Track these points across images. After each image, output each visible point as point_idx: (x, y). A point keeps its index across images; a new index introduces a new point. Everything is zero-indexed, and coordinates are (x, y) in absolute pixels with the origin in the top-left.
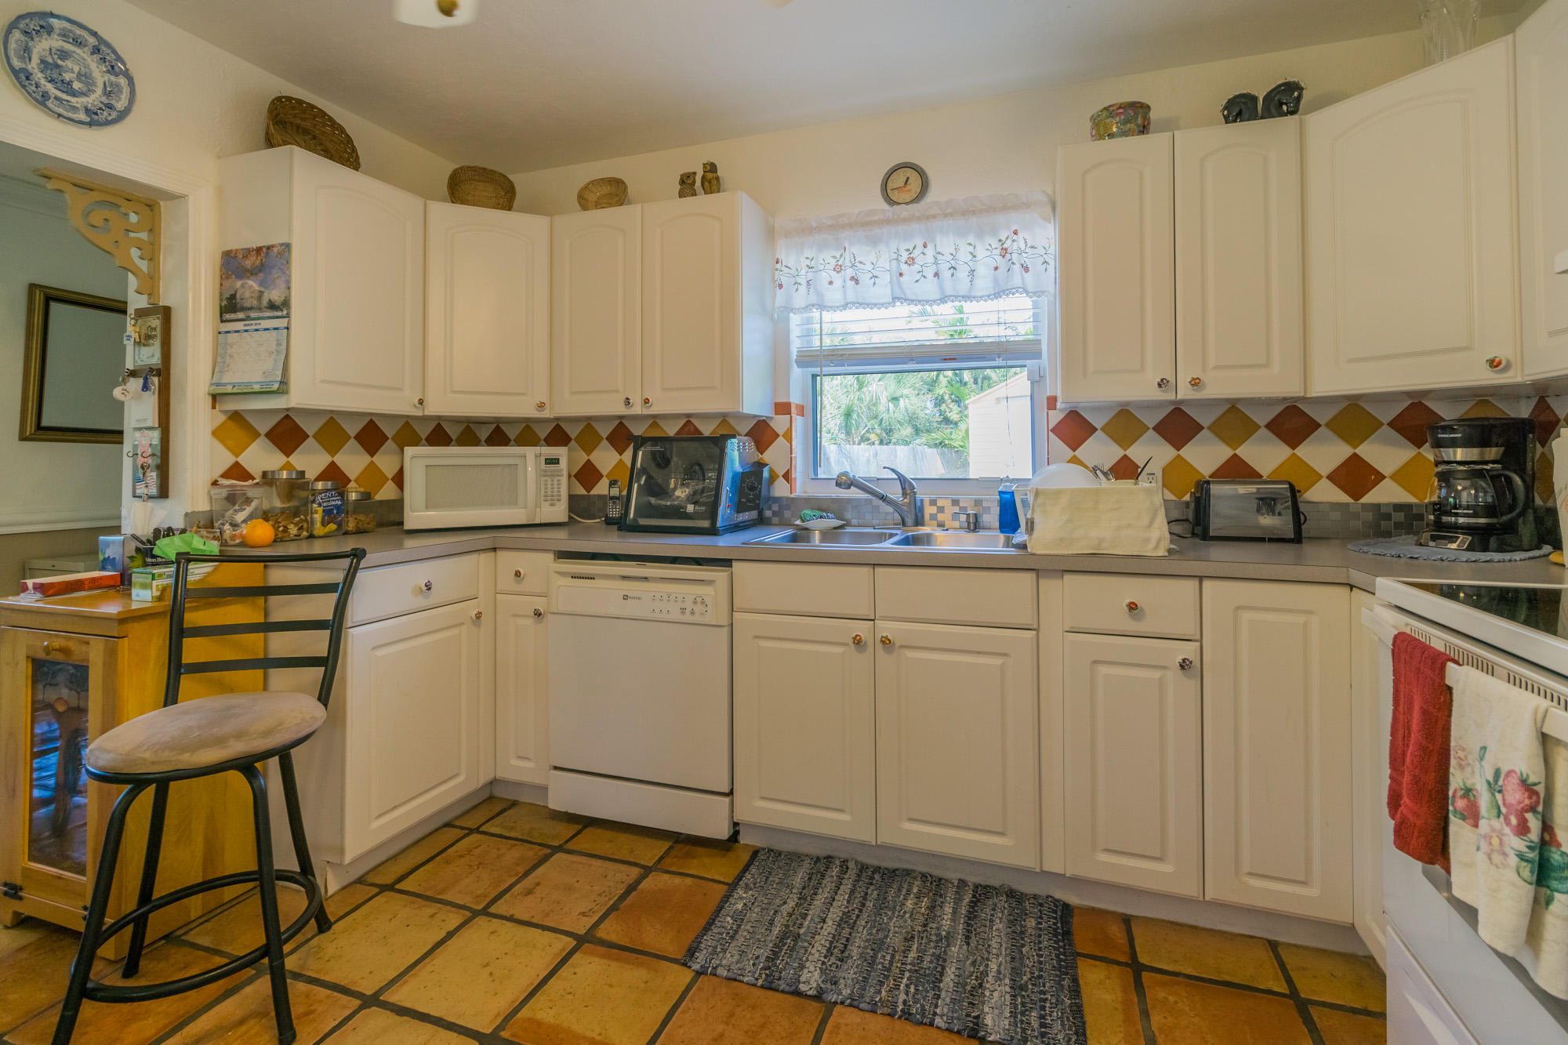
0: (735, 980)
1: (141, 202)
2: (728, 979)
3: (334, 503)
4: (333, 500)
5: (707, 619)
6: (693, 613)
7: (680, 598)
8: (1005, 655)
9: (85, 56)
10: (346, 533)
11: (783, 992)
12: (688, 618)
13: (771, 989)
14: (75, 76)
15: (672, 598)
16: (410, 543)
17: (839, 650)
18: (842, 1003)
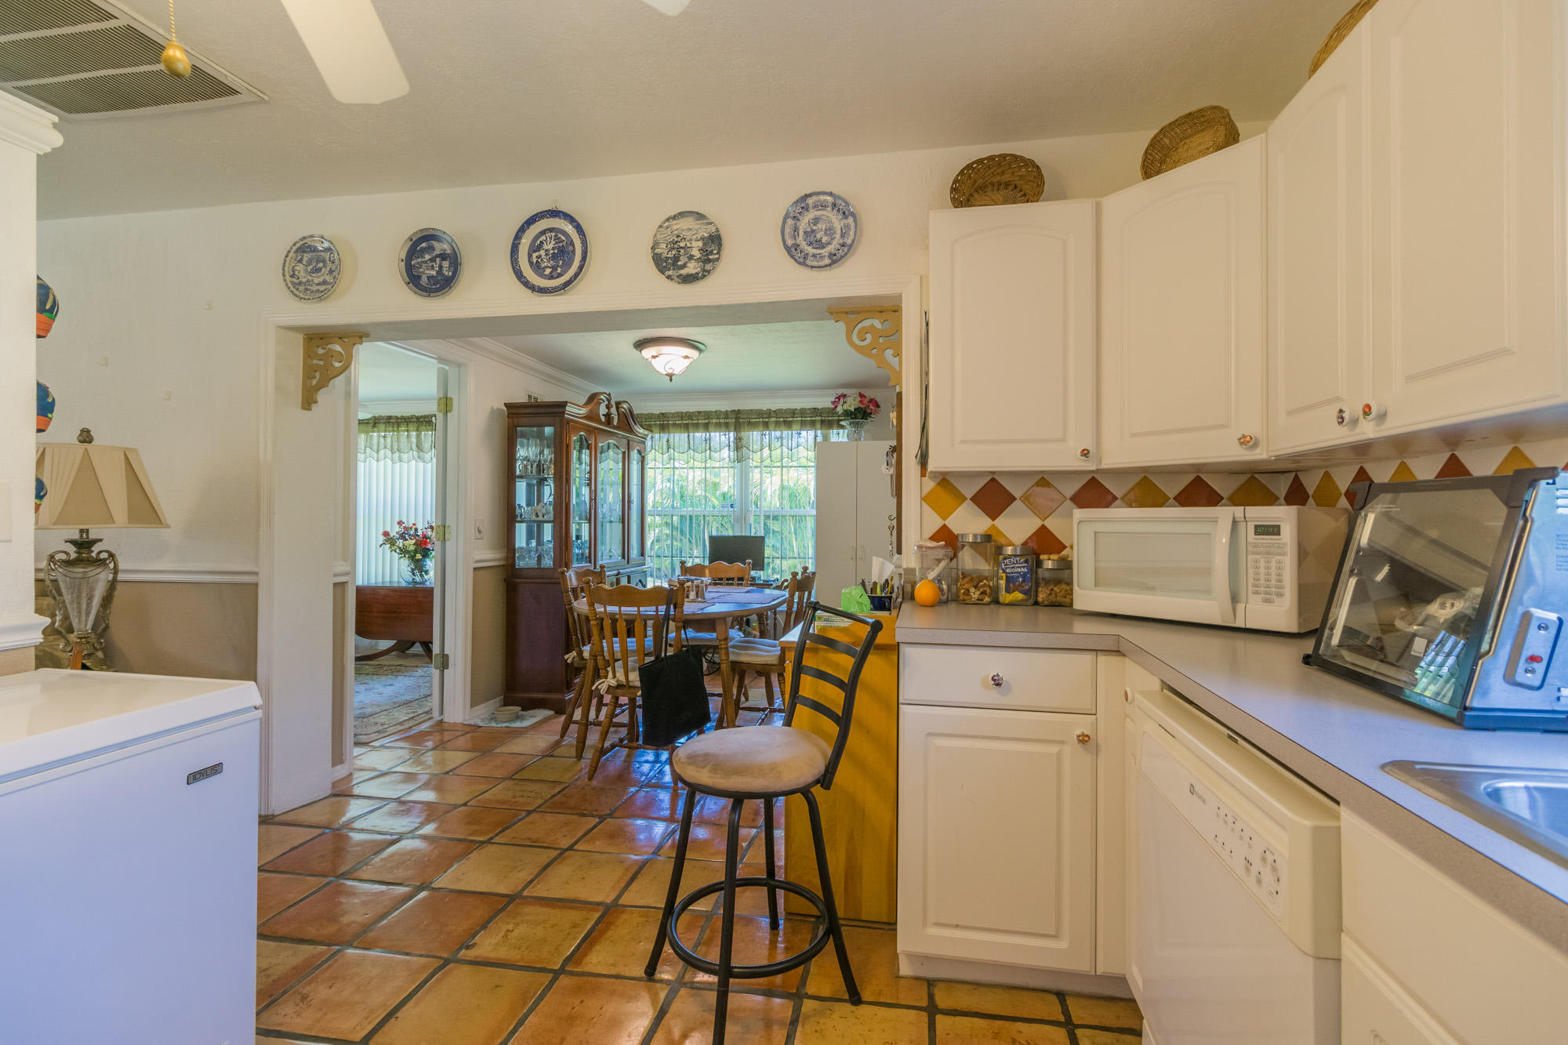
1: (890, 311)
3: (1019, 570)
4: (1018, 567)
6: (1259, 881)
9: (829, 214)
10: (1036, 603)
14: (823, 233)
16: (1081, 627)
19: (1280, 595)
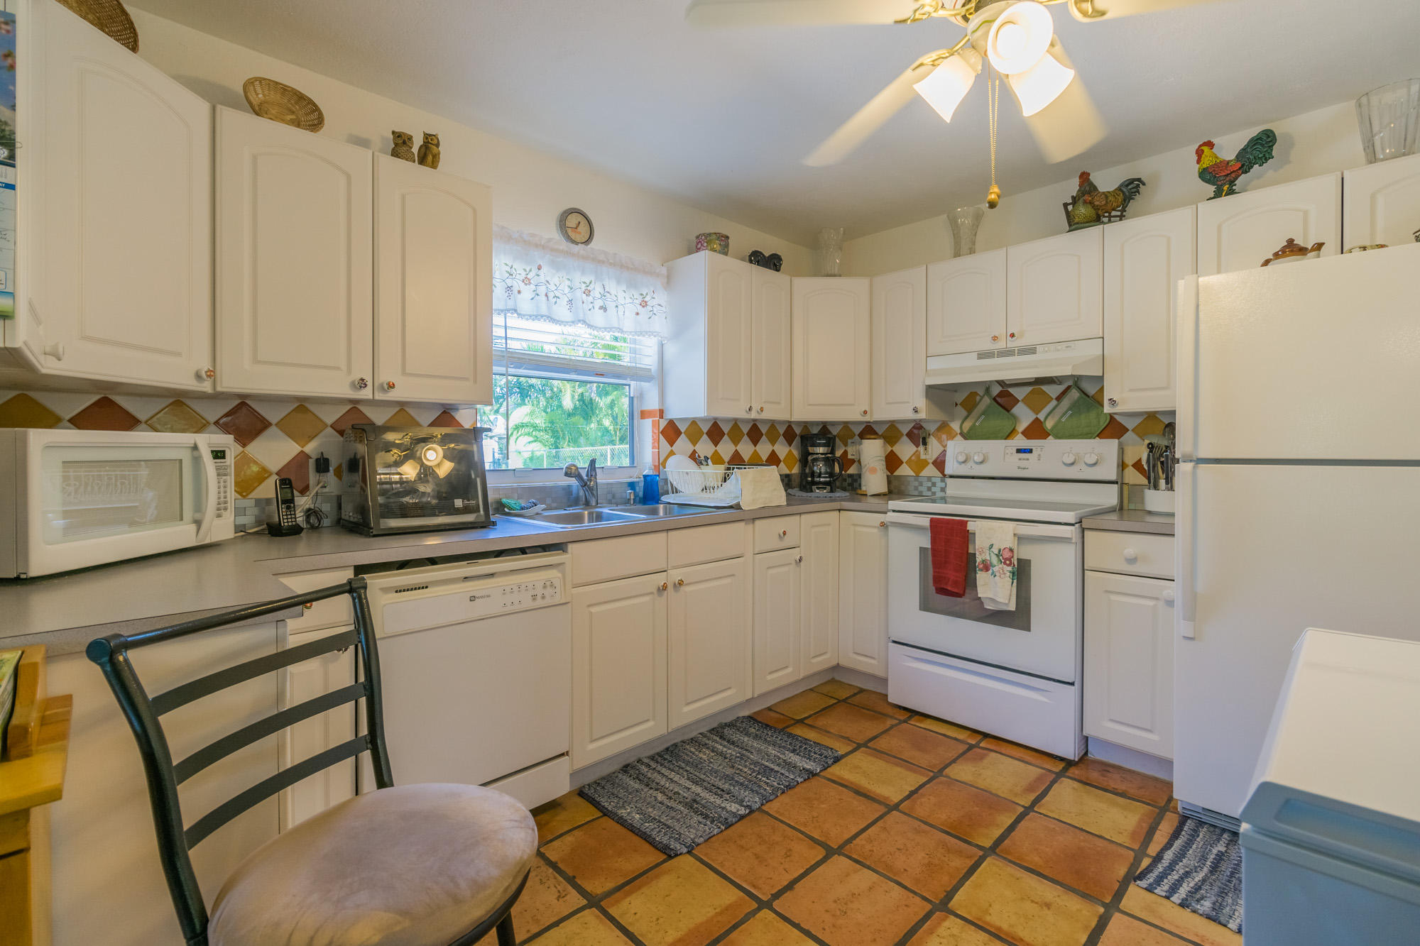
0: (710, 838)
2: (706, 841)
5: (557, 600)
6: (543, 597)
7: (530, 586)
8: (733, 575)
11: (736, 822)
12: (540, 603)
13: (730, 826)
15: (523, 587)
17: (647, 598)
18: (762, 805)
19: (226, 509)
